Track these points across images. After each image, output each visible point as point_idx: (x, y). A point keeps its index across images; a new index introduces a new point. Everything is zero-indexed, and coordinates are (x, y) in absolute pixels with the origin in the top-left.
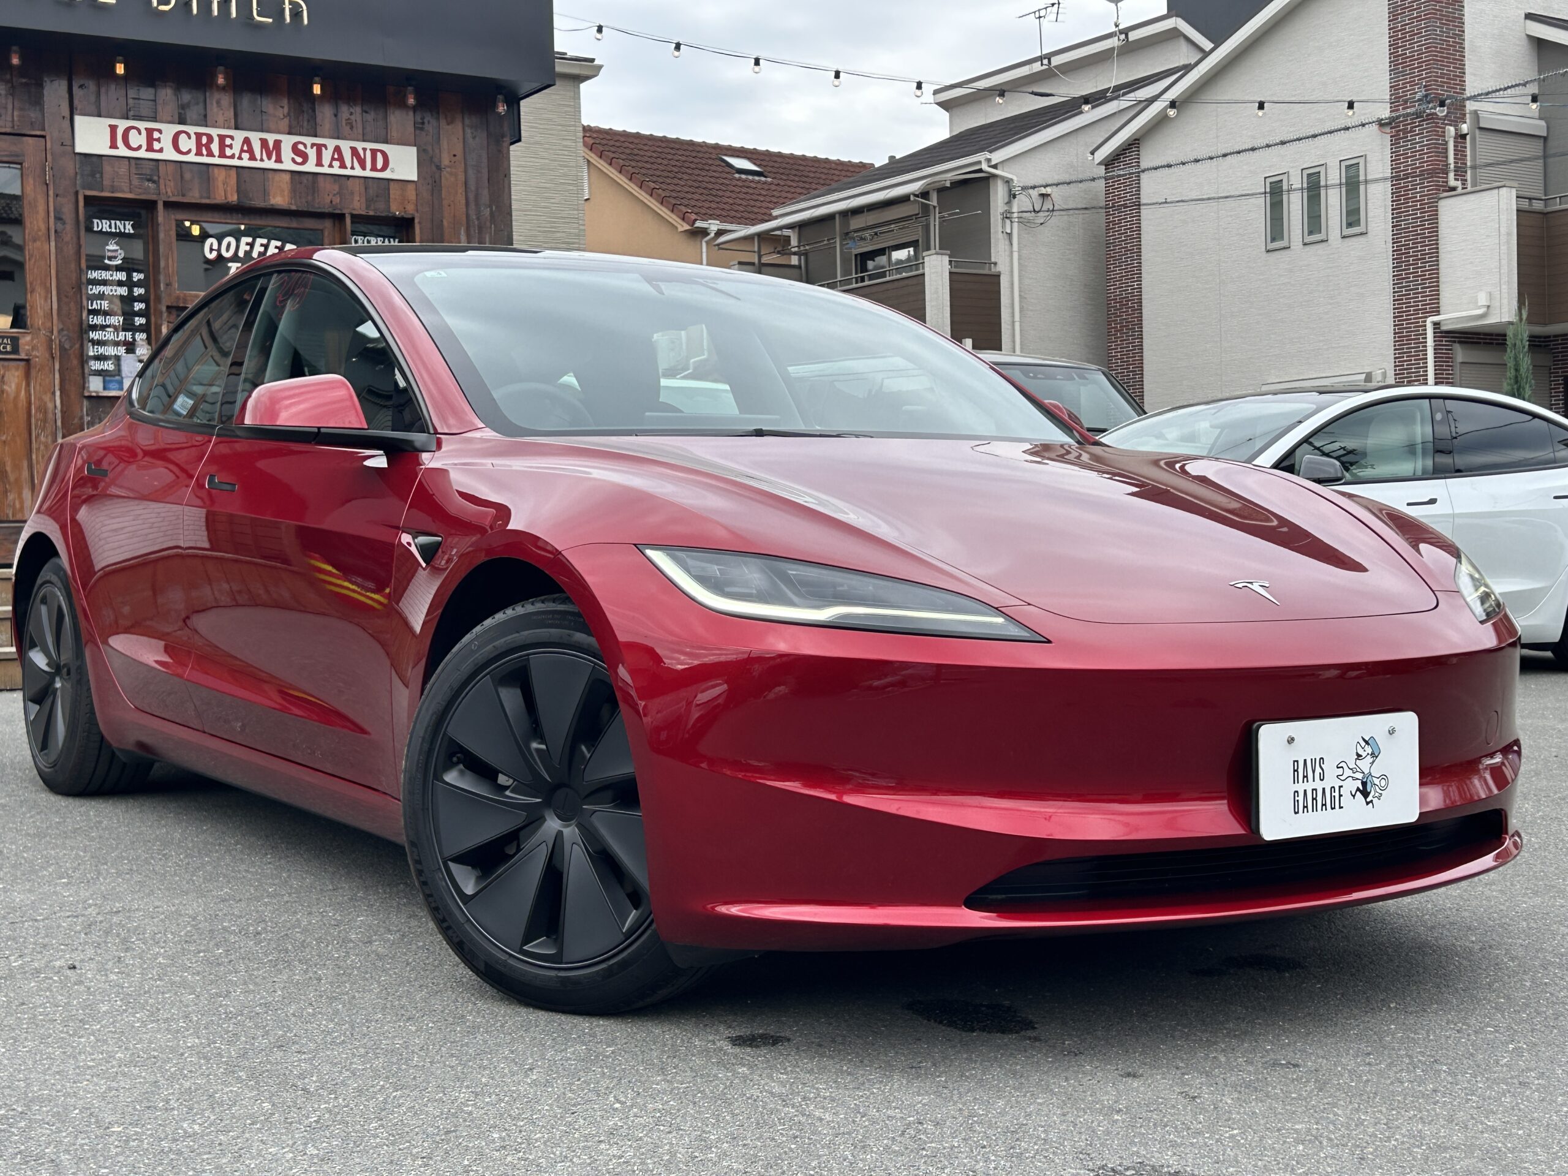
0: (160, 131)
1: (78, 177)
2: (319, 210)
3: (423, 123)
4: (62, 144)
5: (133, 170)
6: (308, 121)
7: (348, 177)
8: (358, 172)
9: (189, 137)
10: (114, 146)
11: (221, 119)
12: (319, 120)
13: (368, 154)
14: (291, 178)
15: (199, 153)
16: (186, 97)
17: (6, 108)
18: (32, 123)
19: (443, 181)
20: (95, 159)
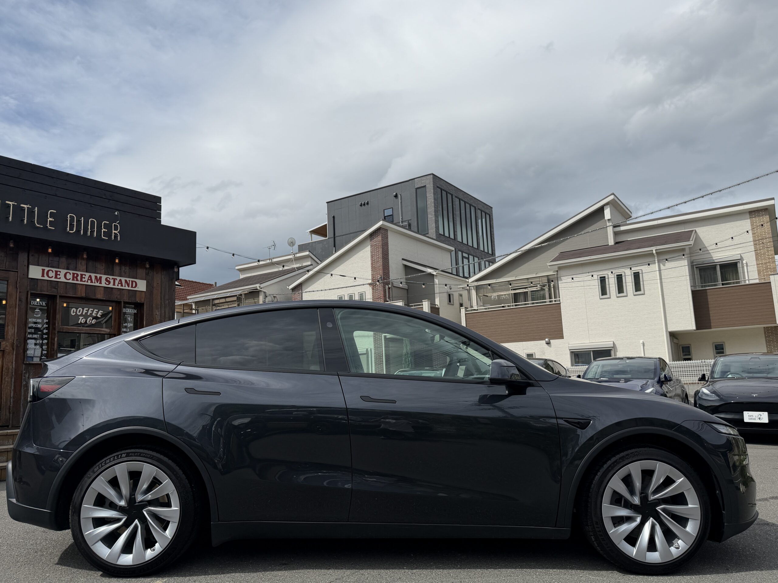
0: (60, 272)
1: (29, 286)
2: (113, 300)
3: (148, 273)
4: (24, 275)
5: (49, 284)
6: (112, 270)
7: (123, 289)
8: (127, 288)
9: (70, 274)
10: (43, 276)
11: (81, 269)
12: (115, 270)
13: (131, 282)
14: (104, 289)
15: (73, 280)
16: (70, 261)
17: (3, 261)
18: (13, 267)
19: (154, 291)
20: (35, 280)
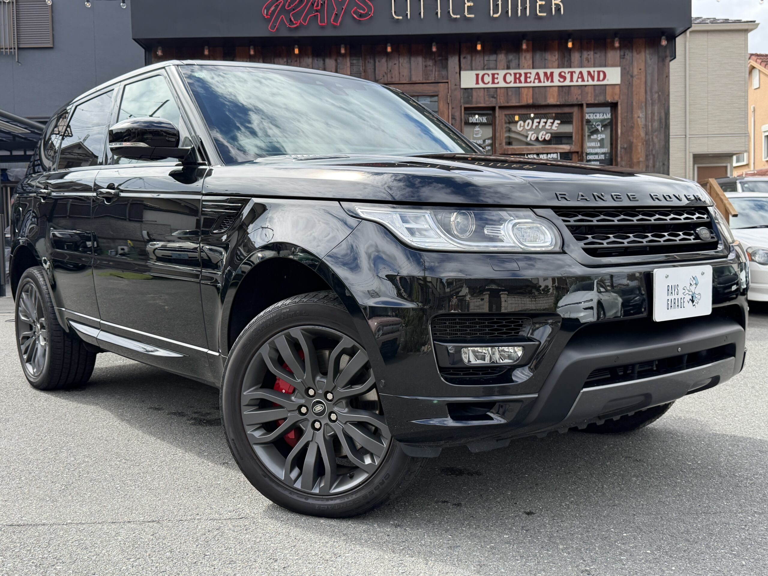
0: (498, 74)
2: (571, 103)
3: (624, 55)
4: (456, 85)
5: (486, 93)
6: (567, 61)
7: (586, 86)
8: (591, 82)
9: (511, 75)
10: (477, 83)
11: (526, 65)
12: (572, 60)
13: (596, 74)
14: (558, 90)
16: (511, 57)
17: (432, 71)
18: (443, 77)
19: (634, 82)
20: (469, 90)
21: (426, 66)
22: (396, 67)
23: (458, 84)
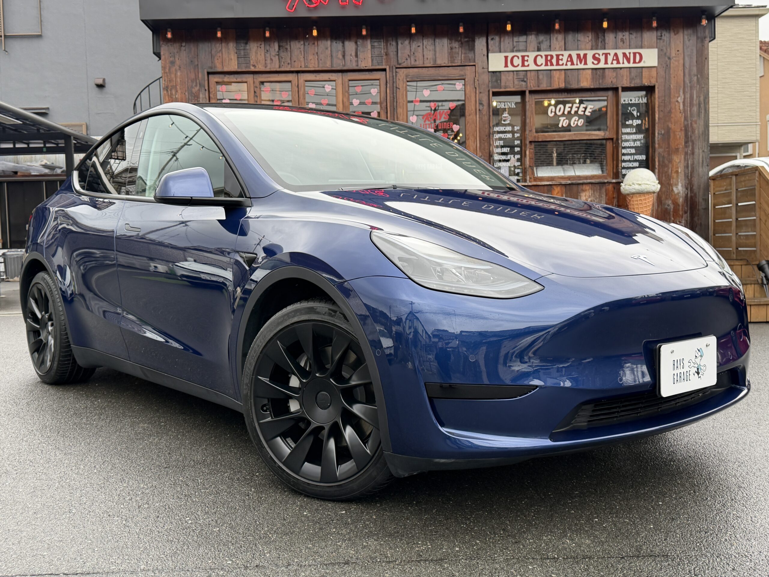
0: (528, 56)
1: (490, 83)
2: (606, 87)
3: (661, 36)
4: (483, 68)
6: (601, 42)
7: (621, 68)
8: (626, 65)
9: (542, 57)
10: (506, 66)
12: (606, 41)
13: (632, 55)
14: (592, 72)
16: (541, 38)
17: (458, 54)
18: (470, 60)
19: (672, 65)
20: (498, 73)
21: (451, 48)
22: (420, 49)
23: (485, 67)
